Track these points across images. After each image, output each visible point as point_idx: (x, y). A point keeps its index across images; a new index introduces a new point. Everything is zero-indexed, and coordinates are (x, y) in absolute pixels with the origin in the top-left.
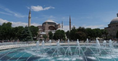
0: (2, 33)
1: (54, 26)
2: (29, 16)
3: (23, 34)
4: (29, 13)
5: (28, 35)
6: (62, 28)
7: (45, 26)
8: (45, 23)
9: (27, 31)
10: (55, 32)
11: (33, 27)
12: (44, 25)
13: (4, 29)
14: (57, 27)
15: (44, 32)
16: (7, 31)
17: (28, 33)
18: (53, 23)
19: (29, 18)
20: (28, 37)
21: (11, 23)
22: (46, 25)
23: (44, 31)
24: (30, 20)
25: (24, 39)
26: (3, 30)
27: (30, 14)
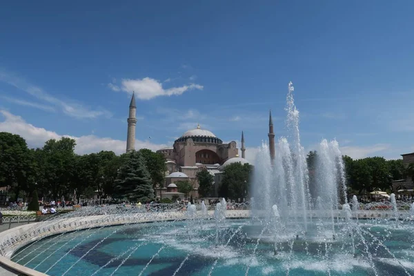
0: (47, 176)
1: (214, 149)
2: (130, 115)
3: (123, 177)
4: (131, 107)
5: (140, 182)
6: (243, 157)
7: (183, 149)
8: (183, 140)
9: (136, 167)
10: (218, 172)
11: (145, 152)
12: (181, 147)
13: (55, 160)
14: (227, 153)
15: (180, 171)
16: (63, 169)
17: (140, 174)
18: (212, 138)
19: (130, 122)
20: (139, 188)
21: (73, 141)
22: (187, 148)
23: (179, 166)
24: (134, 128)
25: (128, 196)
26: (52, 166)
27: (135, 109)
